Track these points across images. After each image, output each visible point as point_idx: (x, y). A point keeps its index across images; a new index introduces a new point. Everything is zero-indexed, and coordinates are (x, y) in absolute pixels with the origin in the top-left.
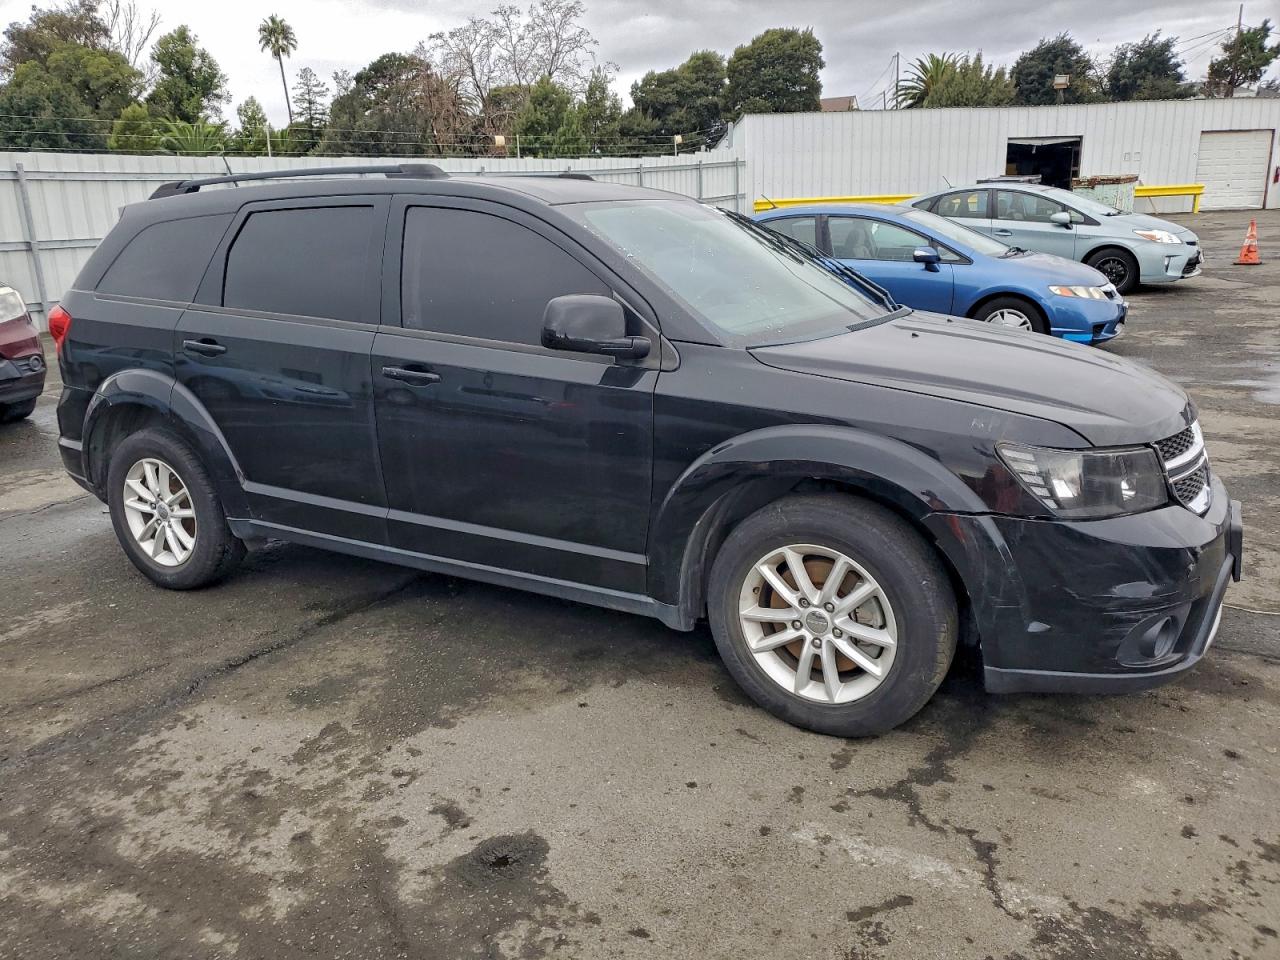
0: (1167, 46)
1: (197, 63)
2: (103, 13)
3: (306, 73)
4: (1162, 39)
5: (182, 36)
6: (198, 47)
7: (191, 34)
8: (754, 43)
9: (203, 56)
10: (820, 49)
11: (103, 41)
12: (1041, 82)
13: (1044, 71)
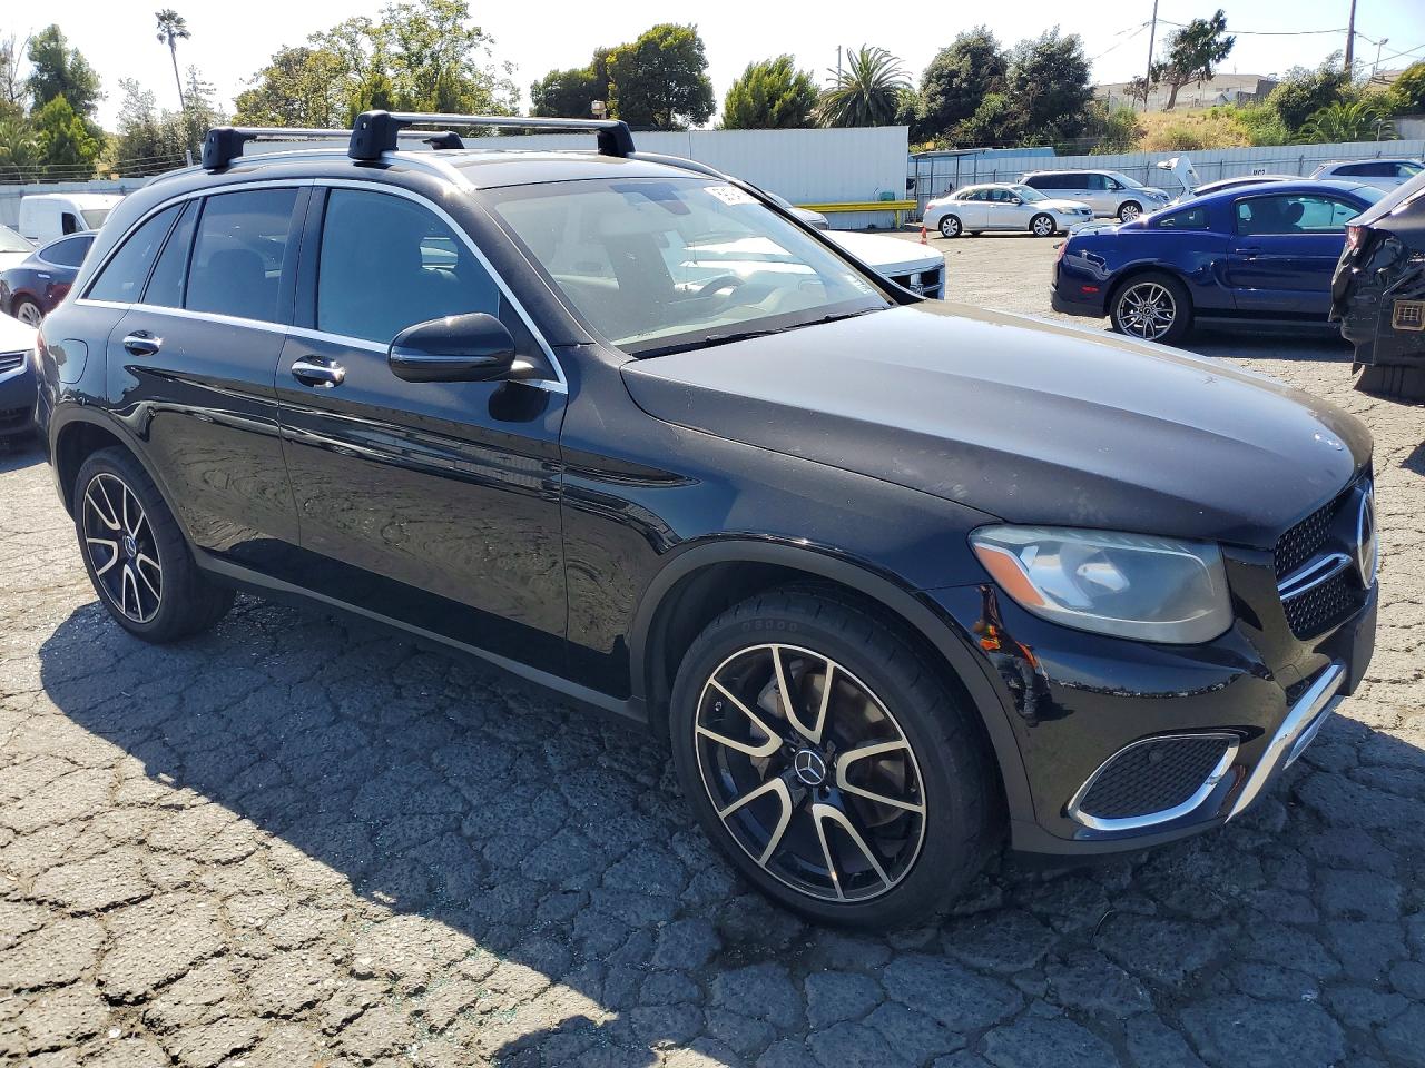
0: (1071, 44)
1: (69, 60)
4: (1062, 36)
5: (53, 34)
6: (69, 46)
7: (64, 31)
8: (639, 38)
9: (76, 53)
12: (950, 83)
13: (953, 70)
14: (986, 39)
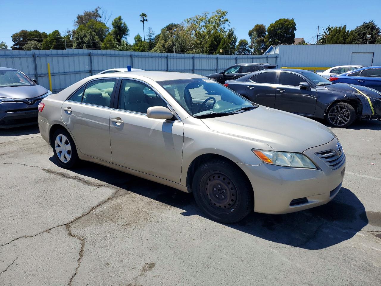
1: (123, 25)
2: (100, 12)
3: (150, 29)
5: (120, 19)
6: (123, 21)
7: (122, 18)
8: (276, 22)
10: (295, 25)
11: (99, 19)
12: (364, 36)
13: (365, 32)
14: (373, 24)
